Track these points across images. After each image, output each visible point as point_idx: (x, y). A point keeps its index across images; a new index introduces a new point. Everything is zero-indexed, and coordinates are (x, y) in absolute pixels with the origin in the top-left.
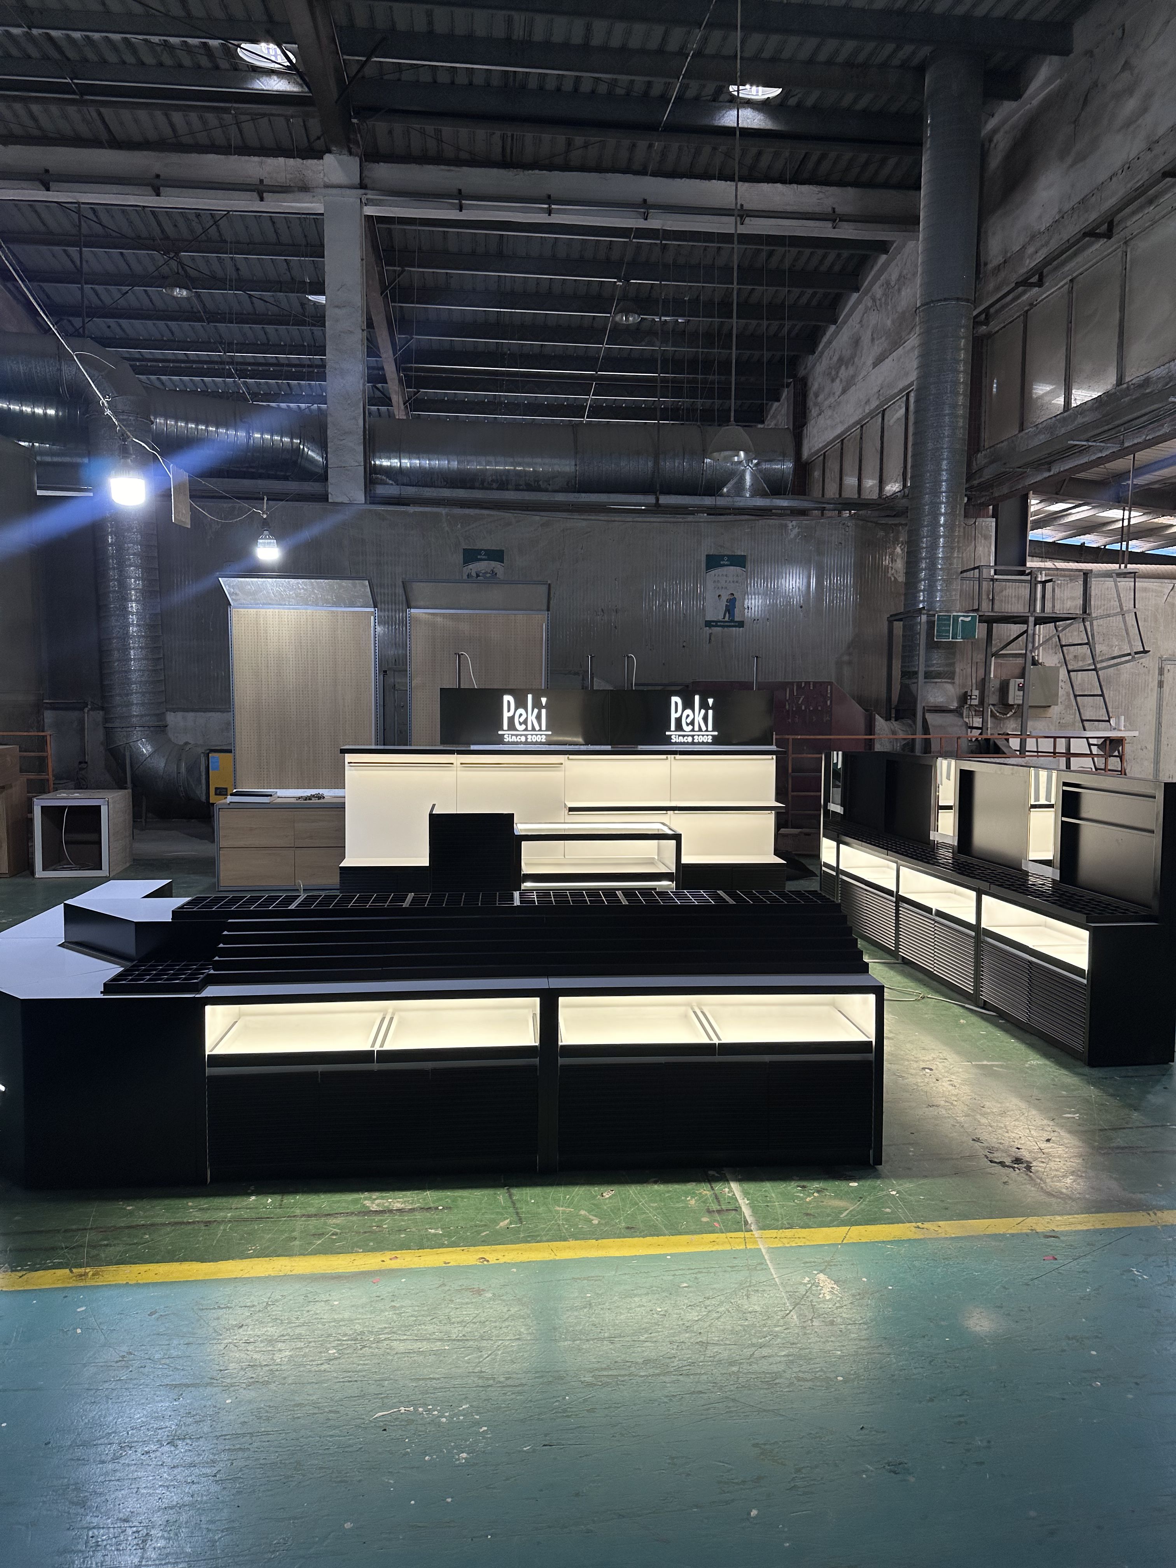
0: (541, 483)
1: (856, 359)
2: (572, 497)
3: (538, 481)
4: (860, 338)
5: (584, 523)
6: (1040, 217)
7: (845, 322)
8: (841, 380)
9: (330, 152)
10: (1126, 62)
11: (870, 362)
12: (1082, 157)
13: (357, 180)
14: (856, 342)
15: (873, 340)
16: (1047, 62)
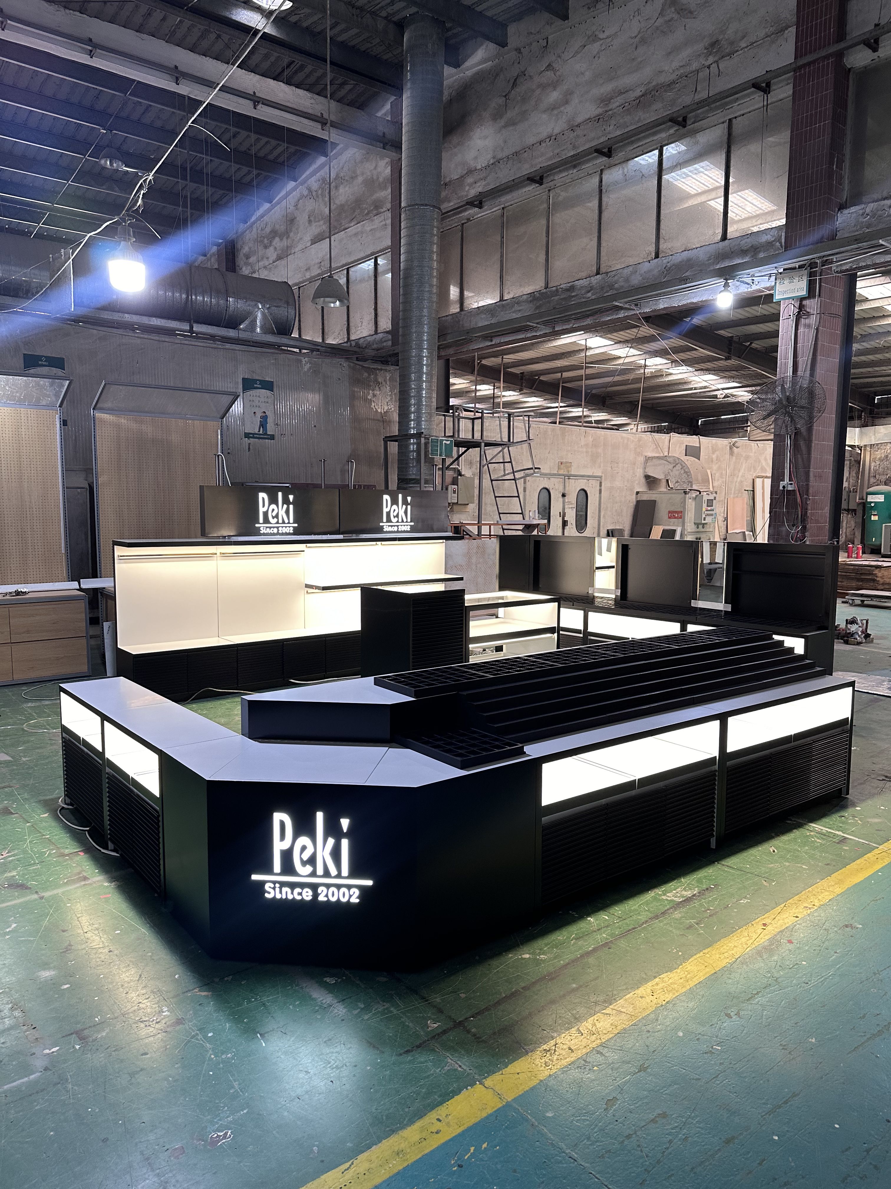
1: (292, 234)
2: (117, 316)
4: (296, 218)
5: (139, 341)
6: (476, 158)
7: (278, 203)
8: (275, 248)
10: (549, 65)
11: (308, 238)
12: (511, 123)
14: (291, 221)
15: (310, 222)
16: (484, 47)
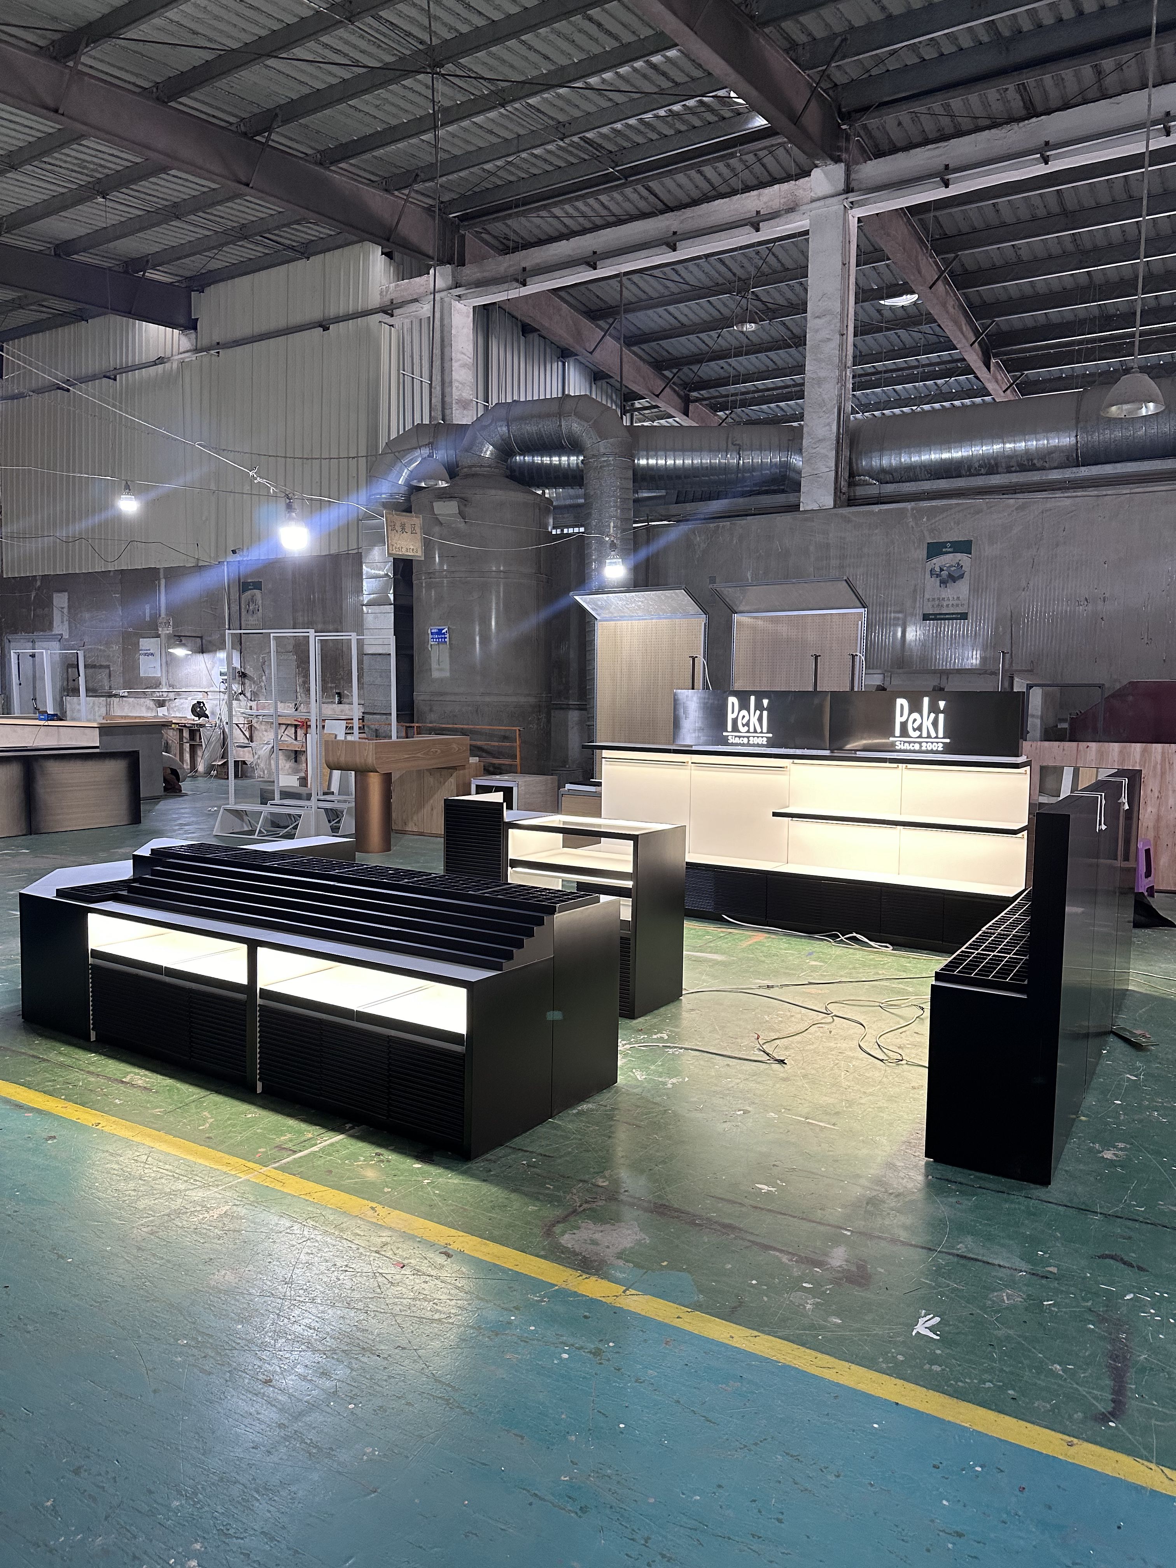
0: (1035, 461)
2: (1069, 474)
3: (1032, 460)
5: (1068, 502)
9: (816, 166)
13: (841, 186)
